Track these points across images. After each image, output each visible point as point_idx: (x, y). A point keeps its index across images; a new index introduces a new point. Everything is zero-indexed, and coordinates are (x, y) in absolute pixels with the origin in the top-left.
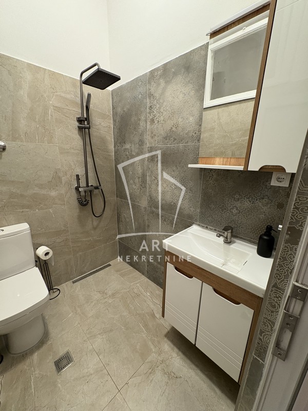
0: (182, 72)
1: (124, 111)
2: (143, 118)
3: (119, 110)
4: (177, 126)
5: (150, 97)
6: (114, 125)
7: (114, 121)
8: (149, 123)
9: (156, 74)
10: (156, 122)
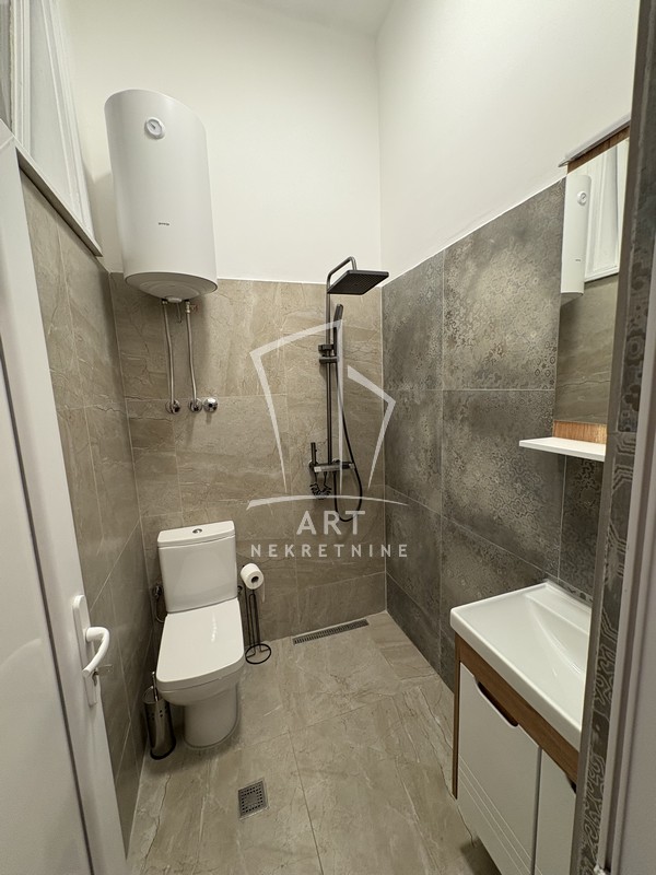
0: (512, 243)
1: (401, 322)
2: (434, 335)
3: (394, 320)
4: (502, 350)
5: (447, 295)
6: (385, 347)
7: (385, 340)
8: (445, 344)
9: (459, 251)
10: (459, 342)
